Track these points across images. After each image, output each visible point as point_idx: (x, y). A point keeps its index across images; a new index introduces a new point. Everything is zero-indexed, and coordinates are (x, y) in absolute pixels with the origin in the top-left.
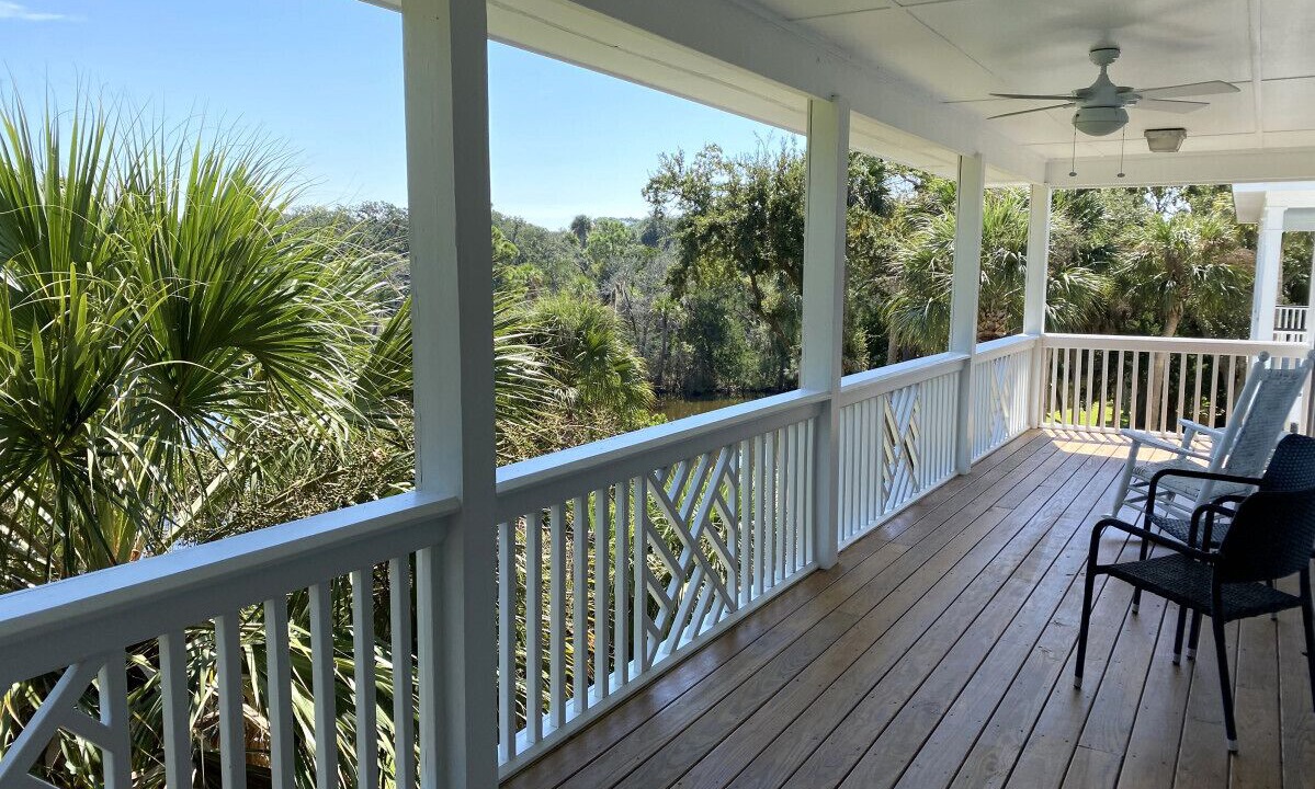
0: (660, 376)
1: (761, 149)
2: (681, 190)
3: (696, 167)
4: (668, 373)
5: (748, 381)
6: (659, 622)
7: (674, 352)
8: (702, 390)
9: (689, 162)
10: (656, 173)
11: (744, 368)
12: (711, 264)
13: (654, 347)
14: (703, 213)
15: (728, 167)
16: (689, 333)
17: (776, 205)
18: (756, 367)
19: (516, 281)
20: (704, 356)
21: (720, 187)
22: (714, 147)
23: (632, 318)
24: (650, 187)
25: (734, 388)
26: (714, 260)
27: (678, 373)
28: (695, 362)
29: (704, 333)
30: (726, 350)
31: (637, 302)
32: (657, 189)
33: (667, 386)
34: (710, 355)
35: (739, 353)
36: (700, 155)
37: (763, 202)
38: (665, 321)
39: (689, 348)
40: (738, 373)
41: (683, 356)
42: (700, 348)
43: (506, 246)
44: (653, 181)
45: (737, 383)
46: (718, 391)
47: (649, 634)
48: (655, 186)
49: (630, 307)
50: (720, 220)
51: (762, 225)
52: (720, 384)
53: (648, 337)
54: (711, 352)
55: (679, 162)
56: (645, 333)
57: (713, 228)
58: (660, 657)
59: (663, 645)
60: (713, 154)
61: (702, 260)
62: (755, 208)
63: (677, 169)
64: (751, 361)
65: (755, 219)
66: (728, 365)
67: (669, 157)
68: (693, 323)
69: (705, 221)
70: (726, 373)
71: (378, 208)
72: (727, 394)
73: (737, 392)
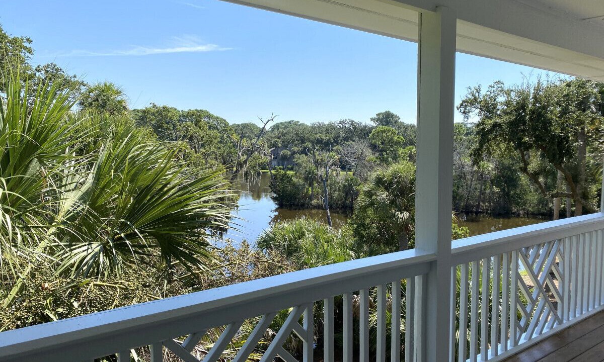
0: (479, 203)
1: (525, 81)
2: (479, 106)
3: (489, 93)
4: (484, 202)
5: (530, 209)
6: (522, 323)
7: (487, 192)
8: (503, 212)
9: (484, 91)
10: (465, 98)
11: (528, 202)
12: (498, 145)
13: (476, 189)
14: (490, 118)
15: (508, 93)
16: (495, 182)
17: (533, 112)
18: (535, 201)
20: (505, 195)
21: (501, 104)
22: (498, 82)
23: (464, 174)
24: (462, 105)
25: (522, 212)
26: (499, 143)
27: (489, 202)
28: (500, 198)
29: (505, 182)
30: (518, 191)
31: (467, 165)
32: (466, 106)
33: (483, 209)
34: (508, 194)
35: (525, 193)
36: (491, 86)
37: (524, 110)
38: (482, 175)
39: (496, 189)
40: (524, 204)
41: (493, 194)
42: (503, 190)
43: (398, 138)
44: (464, 102)
45: (524, 209)
46: (513, 213)
47: (518, 329)
48: (464, 104)
49: (463, 168)
50: (499, 121)
51: (524, 123)
52: (514, 210)
53: (474, 183)
54: (509, 192)
55: (478, 91)
56: (471, 182)
57: (495, 125)
58: (522, 341)
59: (524, 335)
60: (499, 86)
61: (492, 142)
62: (520, 114)
63: (477, 95)
64: (533, 198)
65: (520, 120)
66: (518, 199)
67: (473, 89)
68: (499, 177)
69: (491, 122)
70: (518, 204)
71: (347, 122)
72: (518, 215)
73: (524, 214)
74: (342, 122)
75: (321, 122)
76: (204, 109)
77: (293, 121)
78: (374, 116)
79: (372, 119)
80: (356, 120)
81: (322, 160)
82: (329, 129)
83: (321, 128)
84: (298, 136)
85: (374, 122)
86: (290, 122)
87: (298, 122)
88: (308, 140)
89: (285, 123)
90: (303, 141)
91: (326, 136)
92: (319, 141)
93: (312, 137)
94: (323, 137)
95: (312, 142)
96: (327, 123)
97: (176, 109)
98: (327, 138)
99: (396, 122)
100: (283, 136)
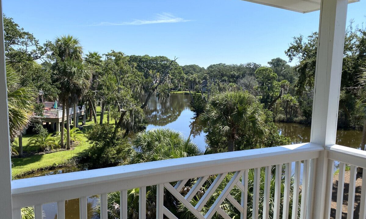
3: (309, 42)
14: (305, 59)
19: (277, 85)
25: (357, 126)
46: (350, 127)
50: (309, 61)
71: (251, 64)
72: (354, 128)
73: (358, 128)
74: (249, 64)
75: (235, 64)
76: (165, 56)
77: (221, 64)
78: (270, 61)
79: (269, 63)
80: (257, 63)
81: (223, 88)
82: (239, 69)
83: (234, 68)
84: (220, 73)
85: (270, 64)
86: (219, 64)
87: (225, 64)
88: (226, 75)
89: (217, 65)
90: (223, 75)
91: (237, 73)
92: (233, 76)
93: (228, 74)
94: (236, 74)
95: (228, 77)
96: (239, 65)
97: (148, 56)
98: (238, 74)
99: (283, 65)
100: (211, 72)
